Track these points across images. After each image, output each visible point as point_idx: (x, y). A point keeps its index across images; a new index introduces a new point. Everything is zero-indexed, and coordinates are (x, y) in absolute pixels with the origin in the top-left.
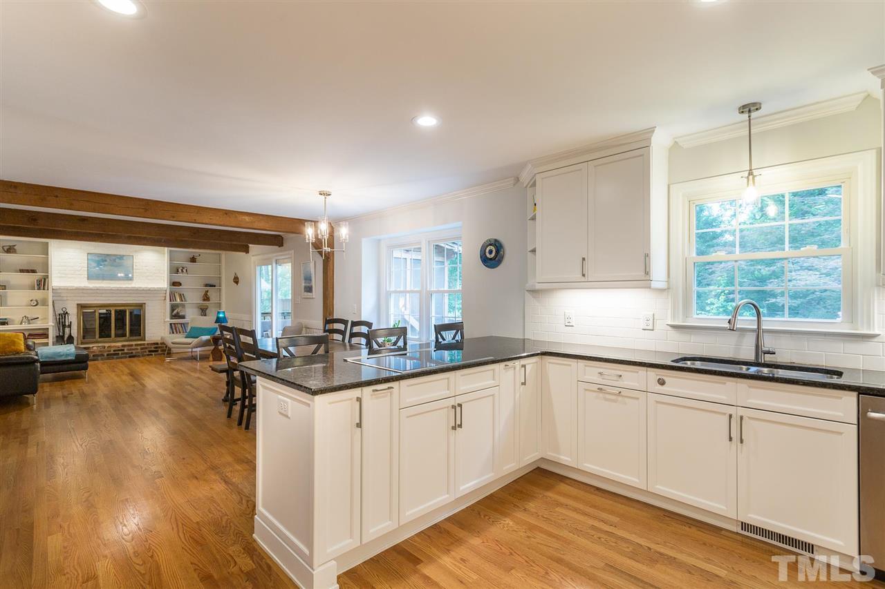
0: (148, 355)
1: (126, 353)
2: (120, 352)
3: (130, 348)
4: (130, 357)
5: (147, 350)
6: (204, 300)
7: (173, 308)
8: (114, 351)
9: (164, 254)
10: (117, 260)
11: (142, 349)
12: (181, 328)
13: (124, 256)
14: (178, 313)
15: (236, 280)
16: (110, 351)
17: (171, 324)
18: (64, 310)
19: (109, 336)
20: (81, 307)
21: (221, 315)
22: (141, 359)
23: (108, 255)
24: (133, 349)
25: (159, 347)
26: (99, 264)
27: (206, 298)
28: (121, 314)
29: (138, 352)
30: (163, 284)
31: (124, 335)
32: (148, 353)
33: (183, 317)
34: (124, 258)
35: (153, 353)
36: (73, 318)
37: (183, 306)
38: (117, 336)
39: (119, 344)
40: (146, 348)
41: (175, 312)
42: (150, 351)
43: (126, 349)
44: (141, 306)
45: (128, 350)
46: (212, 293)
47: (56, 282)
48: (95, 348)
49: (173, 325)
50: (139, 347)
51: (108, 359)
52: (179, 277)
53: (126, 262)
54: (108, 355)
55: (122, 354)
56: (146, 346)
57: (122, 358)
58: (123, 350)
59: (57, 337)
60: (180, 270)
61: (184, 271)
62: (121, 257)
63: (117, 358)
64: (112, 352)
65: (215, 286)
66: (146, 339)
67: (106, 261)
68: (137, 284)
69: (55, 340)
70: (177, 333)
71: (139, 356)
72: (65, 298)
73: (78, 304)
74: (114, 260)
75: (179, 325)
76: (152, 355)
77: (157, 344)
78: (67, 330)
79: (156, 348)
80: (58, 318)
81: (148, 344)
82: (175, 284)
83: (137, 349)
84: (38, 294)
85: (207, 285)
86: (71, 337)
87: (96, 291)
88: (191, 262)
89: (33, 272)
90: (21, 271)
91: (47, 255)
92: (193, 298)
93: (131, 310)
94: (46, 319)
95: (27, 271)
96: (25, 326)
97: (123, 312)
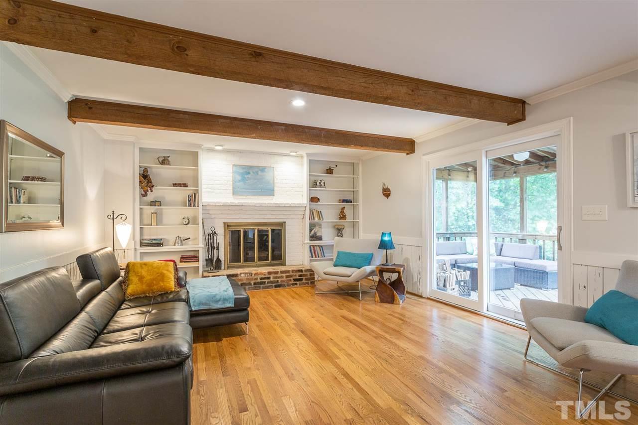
0: (293, 284)
1: (272, 282)
2: (266, 281)
3: (276, 275)
4: (276, 286)
5: (292, 278)
6: (341, 218)
7: (311, 228)
8: (261, 279)
9: (302, 165)
10: (260, 173)
11: (287, 277)
12: (319, 252)
13: (265, 168)
14: (315, 233)
15: (387, 193)
16: (257, 279)
17: (310, 247)
18: (213, 229)
19: (253, 260)
20: (227, 225)
21: (386, 238)
22: (287, 289)
23: (251, 167)
24: (279, 277)
25: (304, 275)
26: (242, 177)
27: (343, 216)
28: (263, 234)
29: (284, 281)
30: (303, 199)
31: (267, 259)
32: (292, 282)
33: (320, 239)
34: (266, 170)
35: (298, 283)
36: (222, 240)
37: (320, 225)
38: (260, 259)
39: (264, 270)
40: (291, 276)
41: (313, 232)
42: (295, 280)
43: (271, 276)
44: (282, 224)
45: (274, 278)
47: (205, 198)
48: (242, 275)
49: (312, 248)
50: (284, 275)
51: (255, 288)
52: (318, 192)
53: (268, 176)
54: (255, 284)
55: (268, 282)
56: (291, 274)
57: (268, 287)
58: (269, 278)
59: (206, 260)
60: (318, 183)
61: (322, 183)
62: (263, 169)
63: (264, 288)
64: (259, 280)
65: (351, 202)
66: (287, 263)
67: (249, 173)
68: (277, 199)
69: (205, 263)
70: (316, 257)
71: (284, 286)
72: (213, 216)
73: (225, 224)
74: (257, 173)
75: (318, 248)
76: (296, 284)
77: (301, 271)
78: (215, 252)
79: (300, 276)
80: (207, 238)
81: (293, 271)
82: (314, 200)
83: (282, 277)
84: (189, 212)
85: (344, 201)
86: (218, 260)
87: (241, 208)
88: (327, 173)
89: (185, 185)
90: (175, 185)
91: (198, 167)
92: (330, 216)
93: (273, 231)
94: (196, 239)
95: (180, 185)
96: (178, 248)
97: (266, 232)
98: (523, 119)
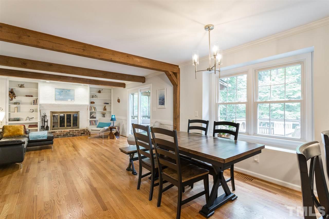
0: (80, 135)
1: (71, 134)
2: (68, 134)
3: (72, 132)
4: (73, 136)
5: (80, 133)
6: (104, 110)
7: (91, 114)
8: (66, 133)
9: (87, 89)
10: (68, 92)
11: (78, 132)
12: (94, 123)
13: (70, 90)
14: (93, 116)
15: (119, 101)
16: (64, 133)
17: (90, 121)
18: (45, 114)
19: (64, 126)
21: (113, 117)
22: (78, 137)
23: (64, 89)
24: (74, 133)
25: (85, 132)
26: (60, 94)
27: (105, 109)
28: (69, 116)
29: (76, 134)
30: (87, 103)
31: (70, 126)
32: (80, 134)
33: (95, 118)
34: (71, 91)
35: (83, 134)
36: (48, 118)
37: (95, 113)
38: (67, 126)
39: (68, 130)
40: (80, 132)
41: (92, 115)
42: (81, 133)
43: (71, 132)
44: (77, 113)
45: (72, 133)
46: (107, 107)
47: (41, 101)
48: (57, 132)
49: (91, 121)
50: (77, 132)
51: (63, 137)
52: (94, 100)
53: (72, 93)
54: (63, 135)
55: (69, 135)
56: (80, 131)
57: (69, 136)
58: (70, 133)
59: (41, 126)
60: (94, 96)
61: (96, 97)
62: (69, 90)
63: (67, 137)
64: (65, 134)
65: (108, 104)
66: (80, 128)
67: (63, 92)
68: (76, 102)
69: (41, 128)
70: (92, 125)
71: (76, 136)
72: (45, 109)
73: (51, 112)
74: (66, 92)
75: (94, 122)
76: (82, 135)
77: (84, 130)
78: (46, 123)
79: (84, 132)
80: (42, 118)
81: (80, 130)
82: (92, 103)
83: (76, 132)
84: (34, 107)
85: (105, 103)
86: (47, 127)
87: (59, 106)
88: (99, 93)
89: (32, 96)
90: (27, 96)
91: (38, 89)
92: (99, 109)
93: (73, 115)
94: (37, 118)
95: (29, 96)
96: (28, 121)
97: (70, 115)
98: (145, 82)
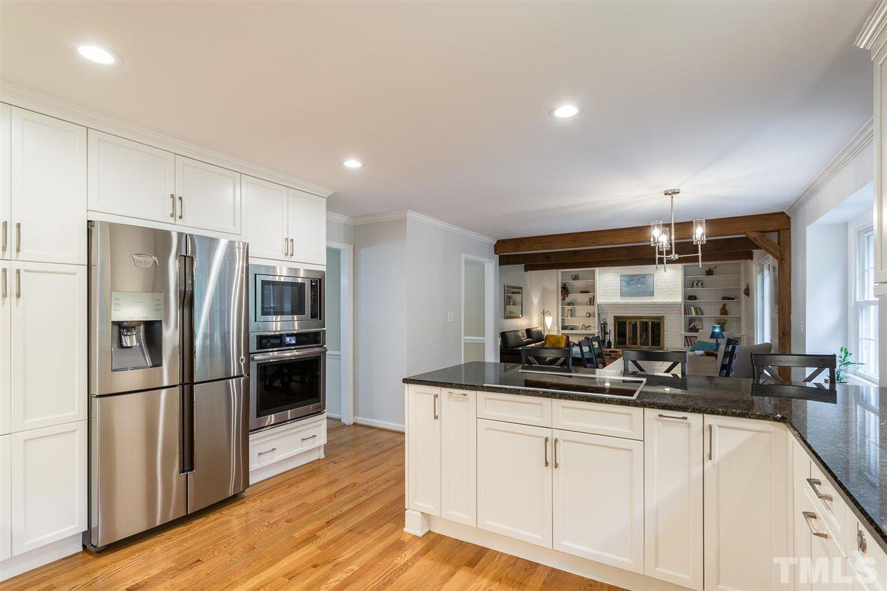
6: (722, 314)
7: (691, 320)
9: (679, 270)
10: (642, 279)
13: (646, 275)
14: (694, 326)
15: (747, 292)
17: (686, 337)
18: (605, 320)
19: (636, 343)
20: (616, 318)
21: (717, 330)
23: (634, 275)
26: (628, 284)
27: (724, 311)
28: (645, 325)
30: (678, 298)
31: (647, 344)
33: (699, 330)
34: (647, 277)
36: (611, 327)
37: (701, 319)
38: (641, 344)
41: (692, 325)
44: (661, 318)
46: (731, 306)
47: (600, 300)
49: (689, 338)
52: (693, 291)
53: (649, 280)
60: (695, 285)
61: (700, 284)
62: (644, 276)
65: (733, 299)
66: (665, 349)
67: (633, 281)
68: (657, 299)
72: (606, 312)
73: (614, 316)
74: (639, 279)
75: (692, 338)
78: (607, 336)
80: (601, 326)
82: (690, 298)
84: (590, 309)
85: (724, 298)
86: (609, 343)
87: (625, 306)
88: (707, 275)
89: (587, 292)
90: (581, 292)
91: (595, 279)
92: (711, 312)
93: (652, 323)
94: (594, 327)
95: (584, 292)
96: (584, 332)
97: (646, 323)
